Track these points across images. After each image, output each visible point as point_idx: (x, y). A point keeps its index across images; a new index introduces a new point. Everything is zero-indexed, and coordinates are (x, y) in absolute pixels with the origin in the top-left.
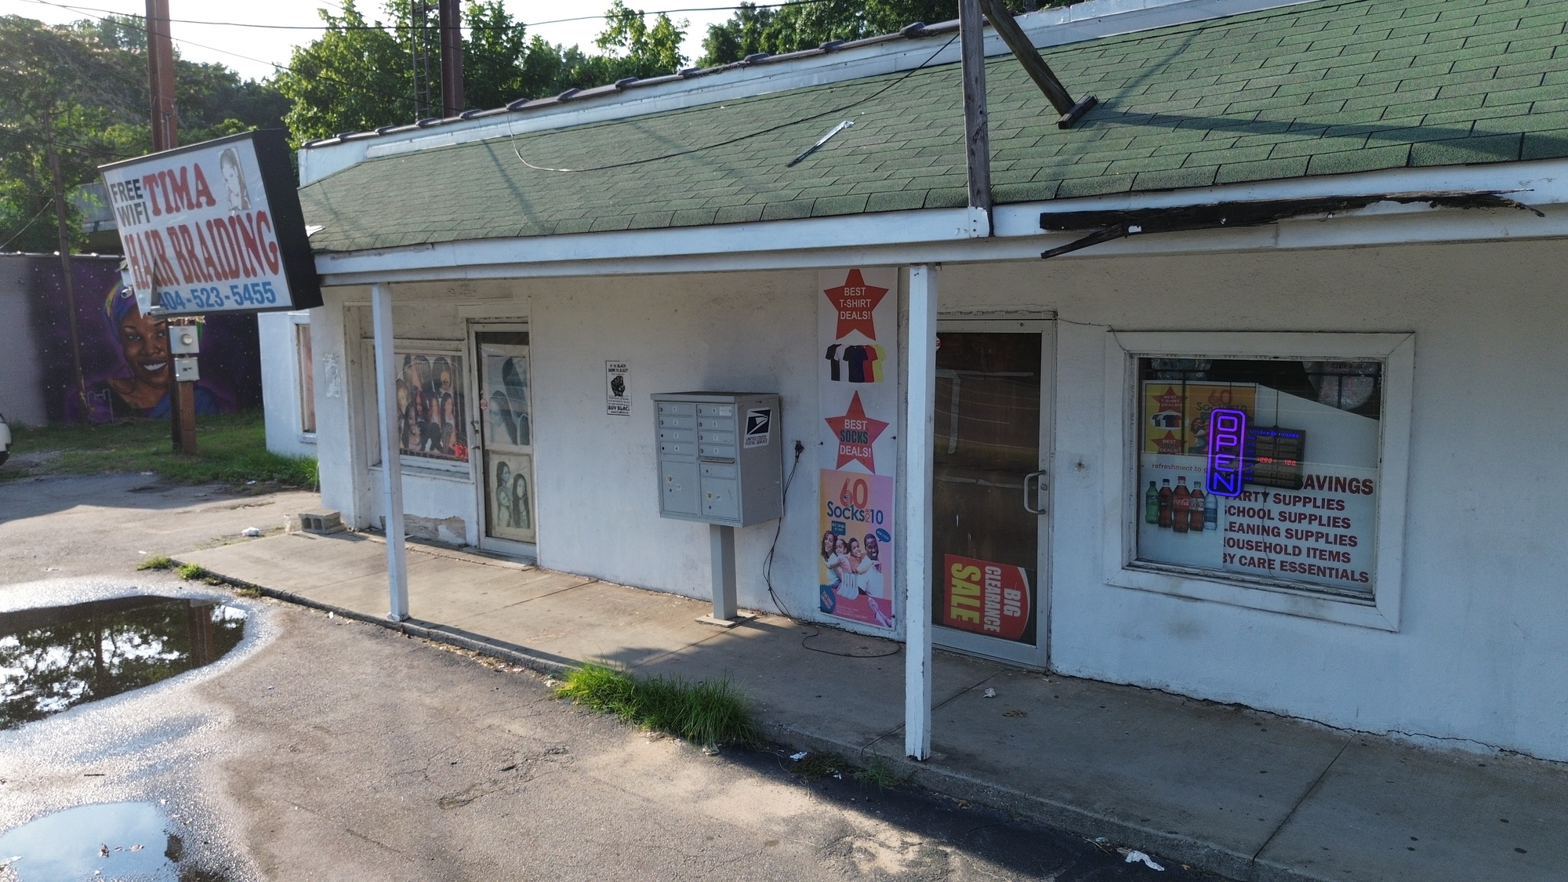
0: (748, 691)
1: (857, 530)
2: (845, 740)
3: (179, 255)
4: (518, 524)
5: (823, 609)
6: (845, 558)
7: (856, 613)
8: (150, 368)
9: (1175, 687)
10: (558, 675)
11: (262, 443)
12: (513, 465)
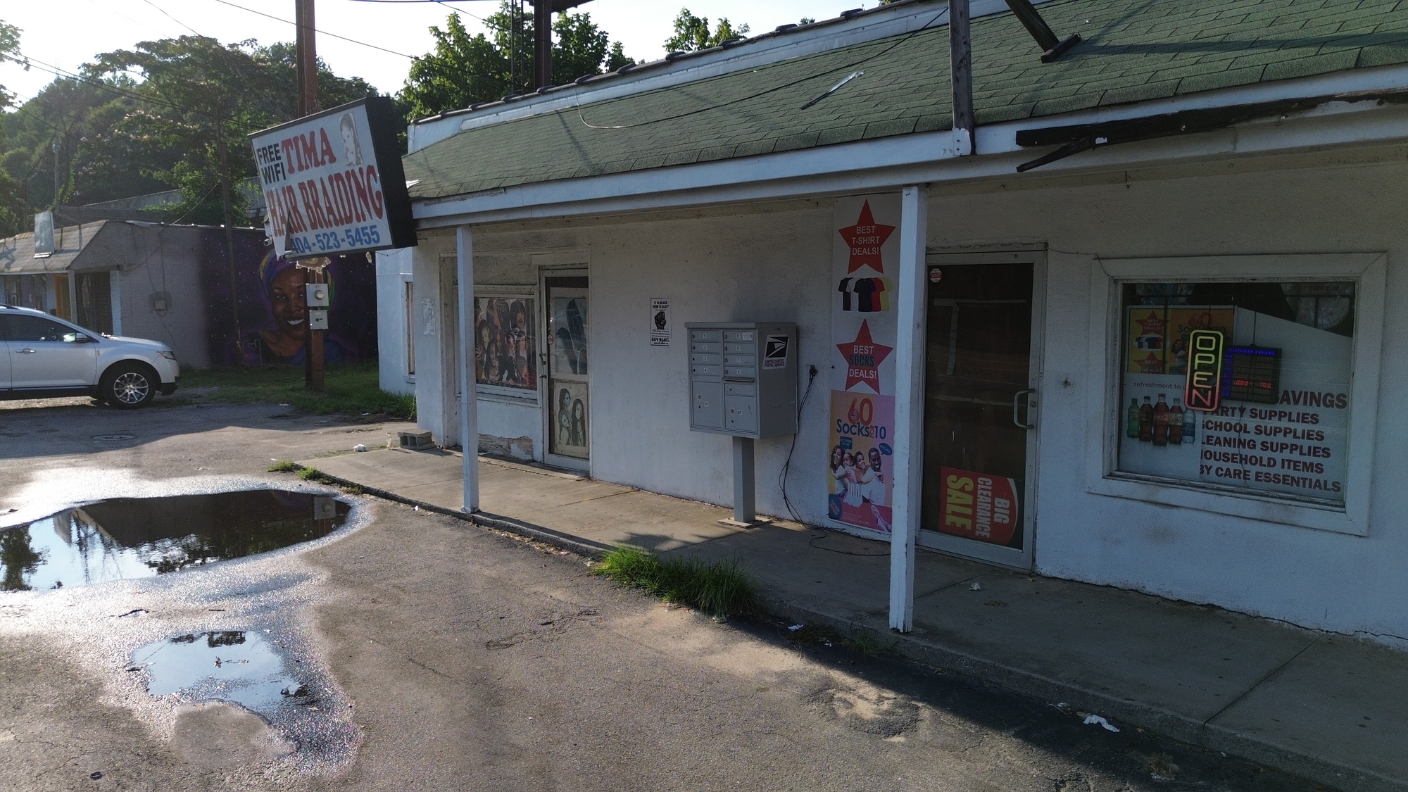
0: (753, 573)
1: (862, 445)
2: (837, 615)
3: (307, 206)
4: (575, 444)
5: (831, 516)
6: (851, 470)
7: (860, 519)
8: (292, 323)
9: (1151, 588)
10: (597, 557)
11: (377, 384)
12: (573, 392)
